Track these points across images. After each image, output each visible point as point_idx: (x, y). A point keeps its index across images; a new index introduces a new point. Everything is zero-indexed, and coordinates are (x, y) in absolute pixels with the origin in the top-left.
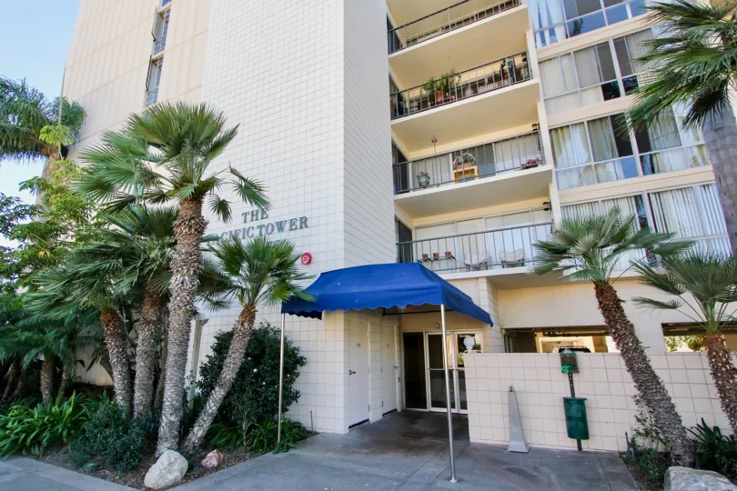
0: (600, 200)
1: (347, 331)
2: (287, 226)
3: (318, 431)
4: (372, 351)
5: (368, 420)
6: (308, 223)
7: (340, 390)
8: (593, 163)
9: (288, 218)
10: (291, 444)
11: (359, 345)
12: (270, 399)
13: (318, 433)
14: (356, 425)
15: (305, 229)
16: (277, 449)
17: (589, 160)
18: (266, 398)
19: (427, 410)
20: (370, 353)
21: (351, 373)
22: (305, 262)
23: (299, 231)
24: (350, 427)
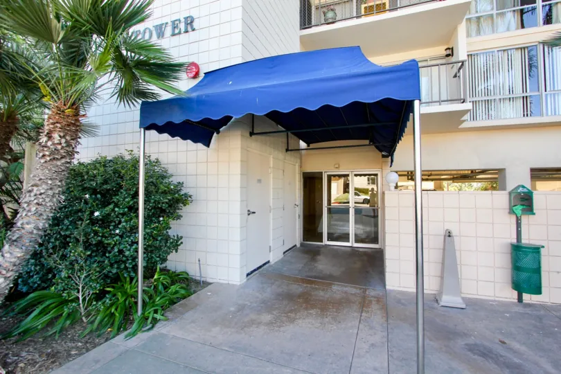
0: (496, 50)
1: (245, 162)
2: (168, 31)
3: (209, 280)
4: (273, 188)
5: (269, 262)
6: (195, 25)
7: (236, 235)
8: (495, 12)
9: (168, 20)
10: (158, 316)
11: (259, 181)
12: (127, 253)
13: (210, 284)
14: (255, 270)
15: (191, 33)
16: (135, 326)
17: (492, 9)
18: (121, 252)
19: (323, 244)
20: (272, 190)
21: (250, 213)
22: (192, 75)
23: (183, 36)
24: (248, 275)
